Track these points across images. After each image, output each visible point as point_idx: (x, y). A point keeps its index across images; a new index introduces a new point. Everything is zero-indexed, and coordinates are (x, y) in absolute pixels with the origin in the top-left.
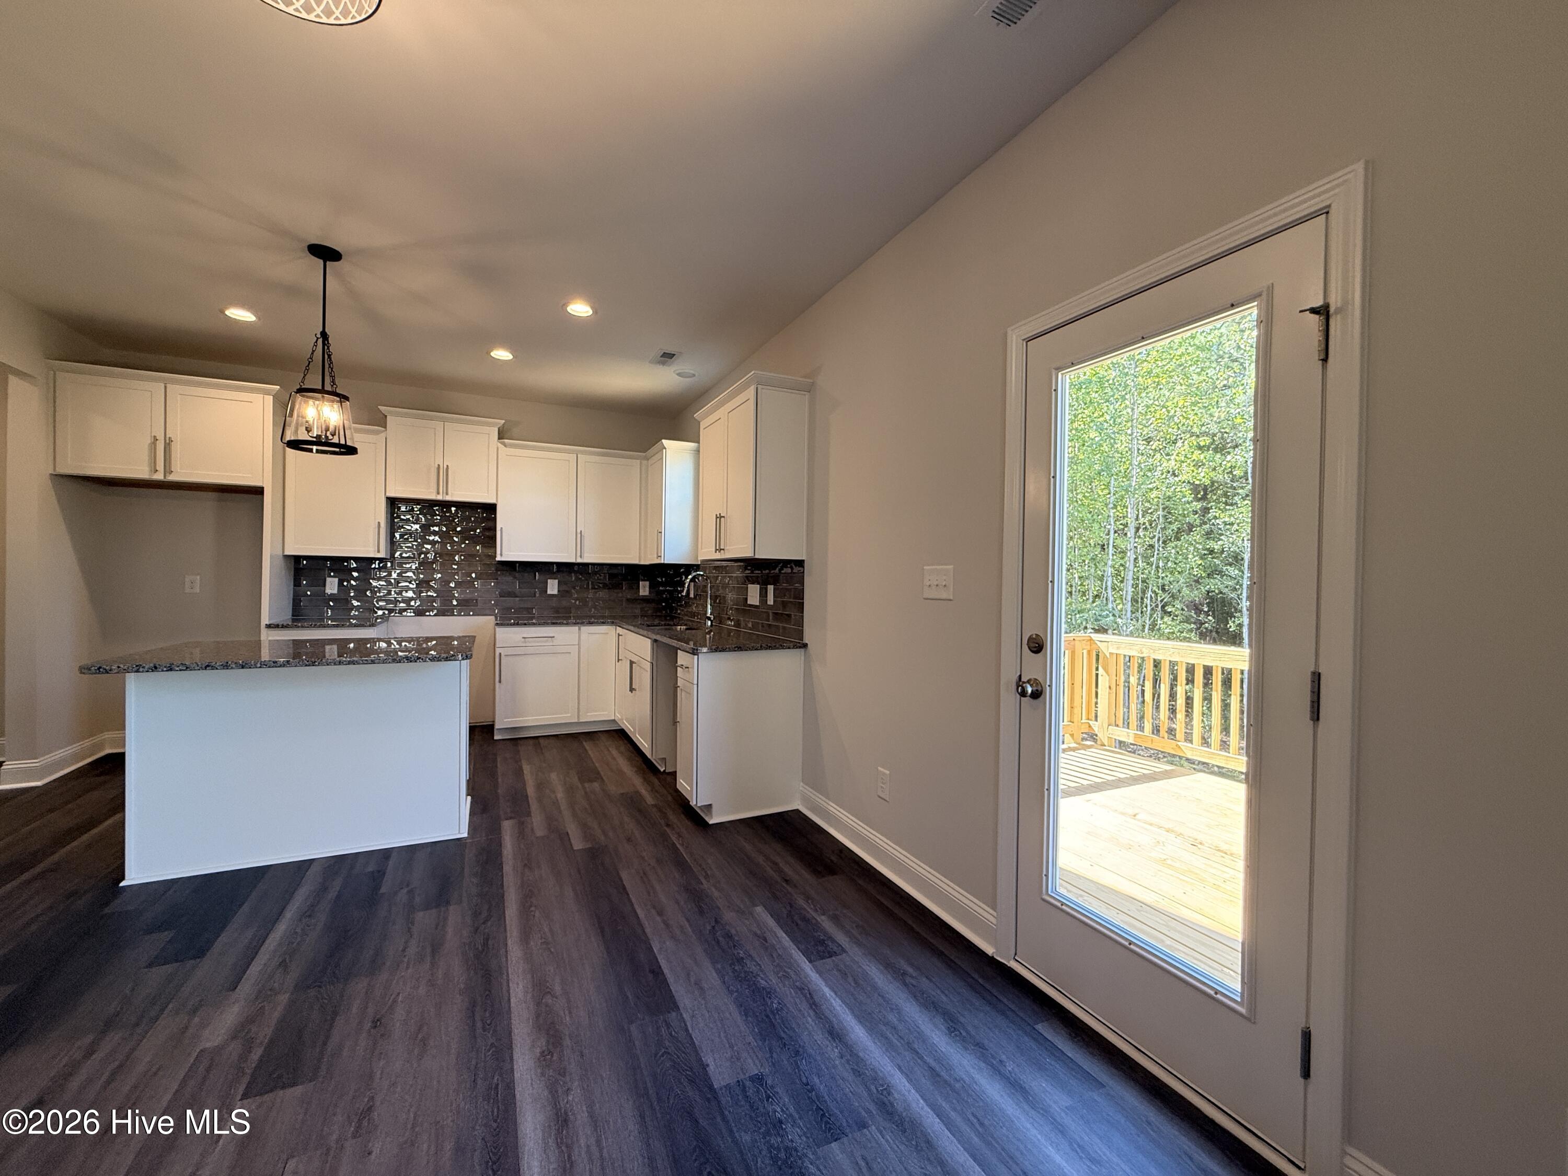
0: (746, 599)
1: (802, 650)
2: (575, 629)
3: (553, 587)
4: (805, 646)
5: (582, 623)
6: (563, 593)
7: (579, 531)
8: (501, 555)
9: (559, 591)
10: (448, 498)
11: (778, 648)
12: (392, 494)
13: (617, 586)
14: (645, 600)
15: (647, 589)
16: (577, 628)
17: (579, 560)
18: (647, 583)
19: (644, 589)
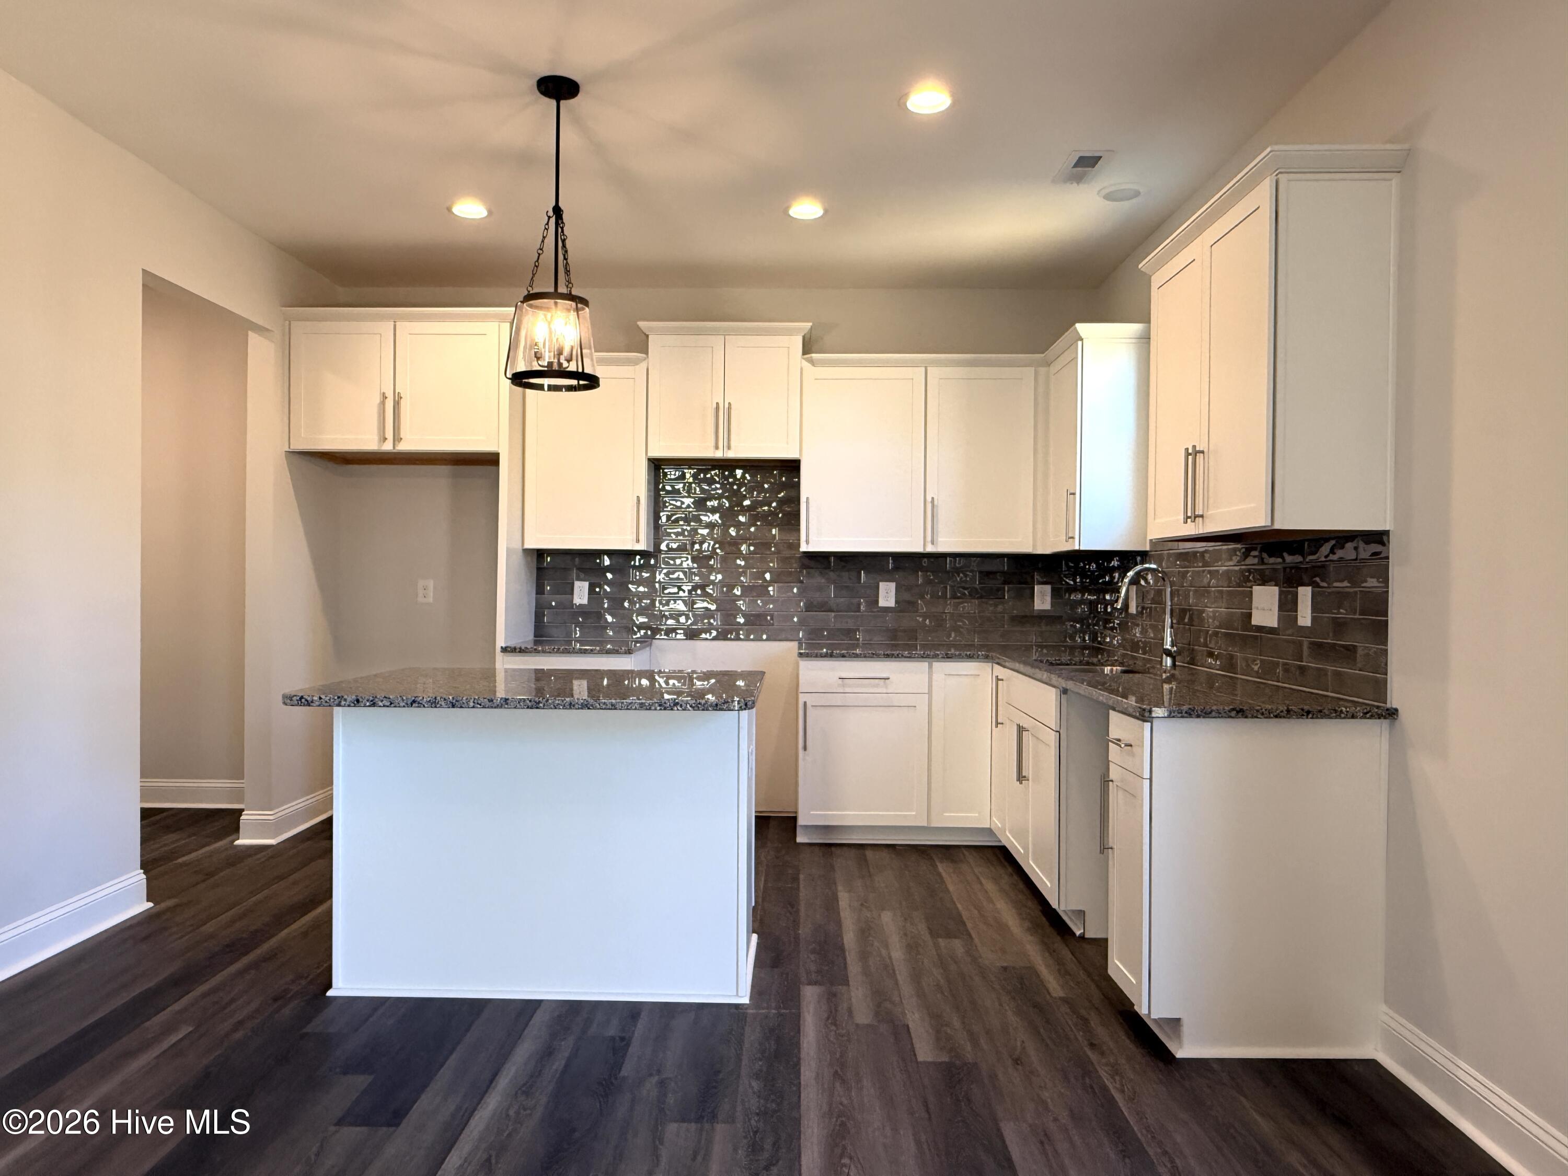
0: (1249, 616)
1: (1385, 723)
2: (924, 665)
3: (887, 595)
4: (1392, 714)
5: (935, 656)
6: (904, 605)
7: (929, 499)
8: (807, 542)
9: (897, 602)
10: (731, 455)
11: (1328, 716)
12: (656, 453)
13: (995, 594)
14: (1043, 617)
15: (1048, 599)
16: (926, 664)
17: (930, 549)
18: (1048, 588)
19: (1043, 599)
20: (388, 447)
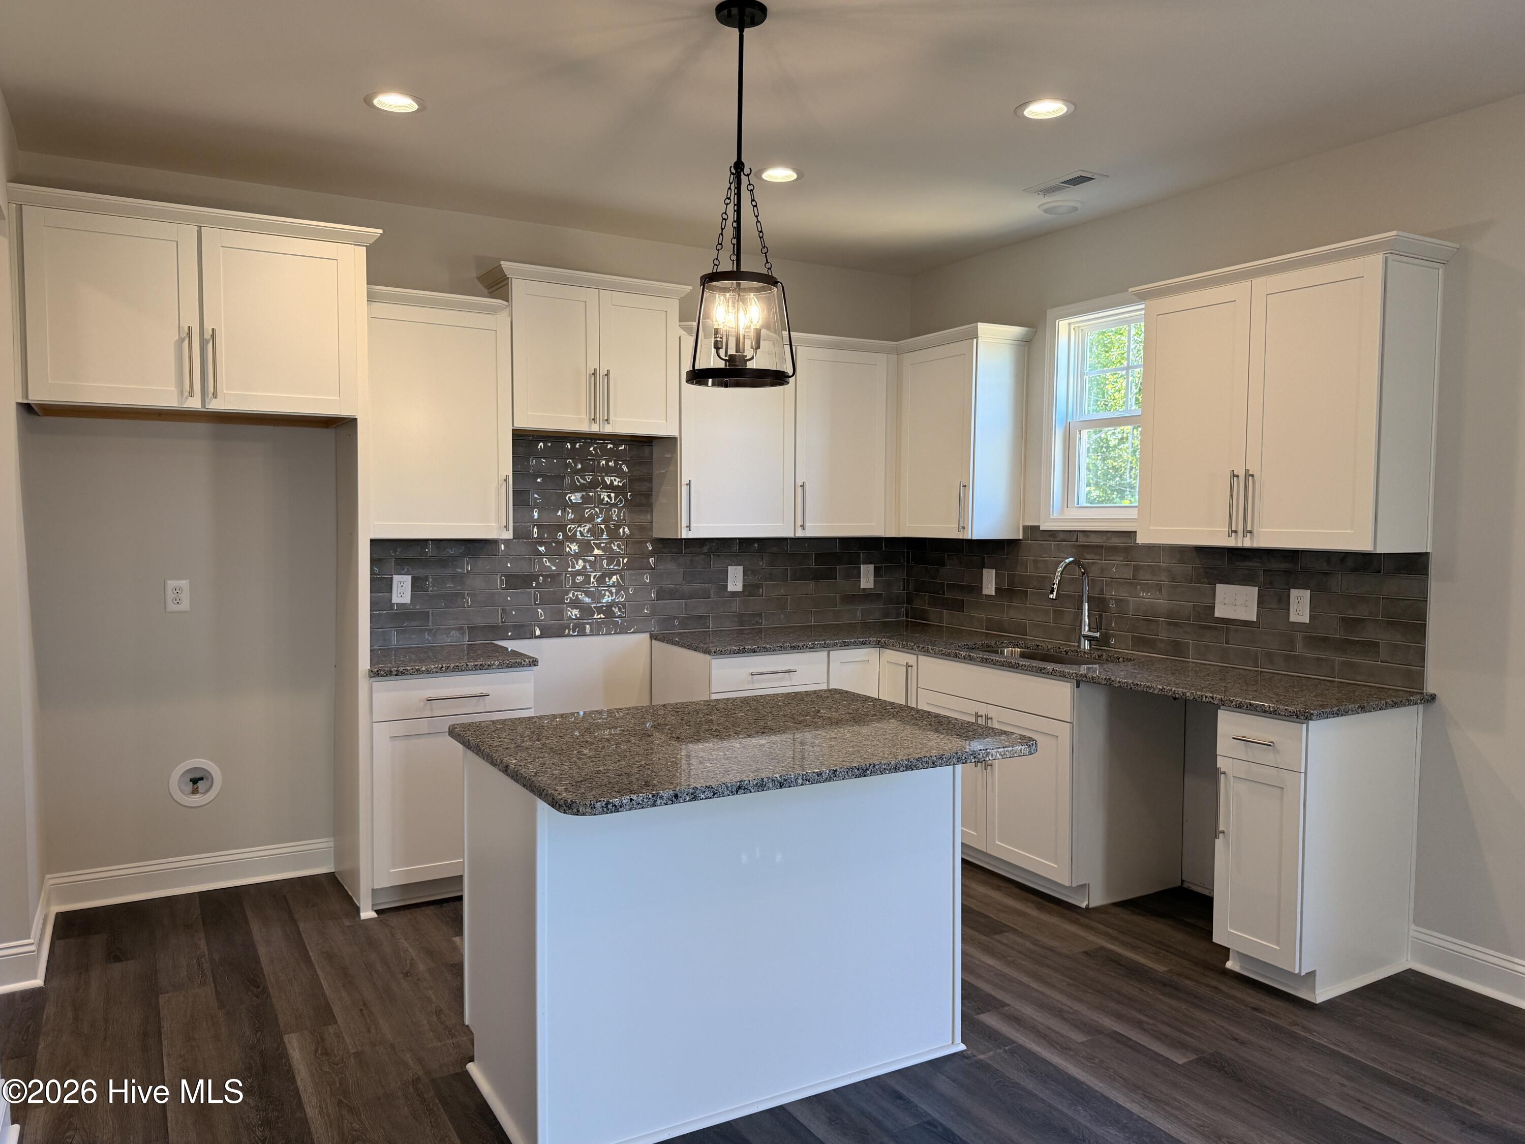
0: (1212, 608)
1: (1421, 706)
2: (822, 655)
3: (735, 580)
6: (749, 589)
7: (799, 483)
8: (689, 527)
9: (744, 586)
10: (608, 429)
12: (524, 423)
13: (829, 575)
14: (867, 596)
15: (872, 578)
16: (825, 653)
17: (800, 534)
18: (871, 567)
19: (867, 579)
20: (194, 404)
